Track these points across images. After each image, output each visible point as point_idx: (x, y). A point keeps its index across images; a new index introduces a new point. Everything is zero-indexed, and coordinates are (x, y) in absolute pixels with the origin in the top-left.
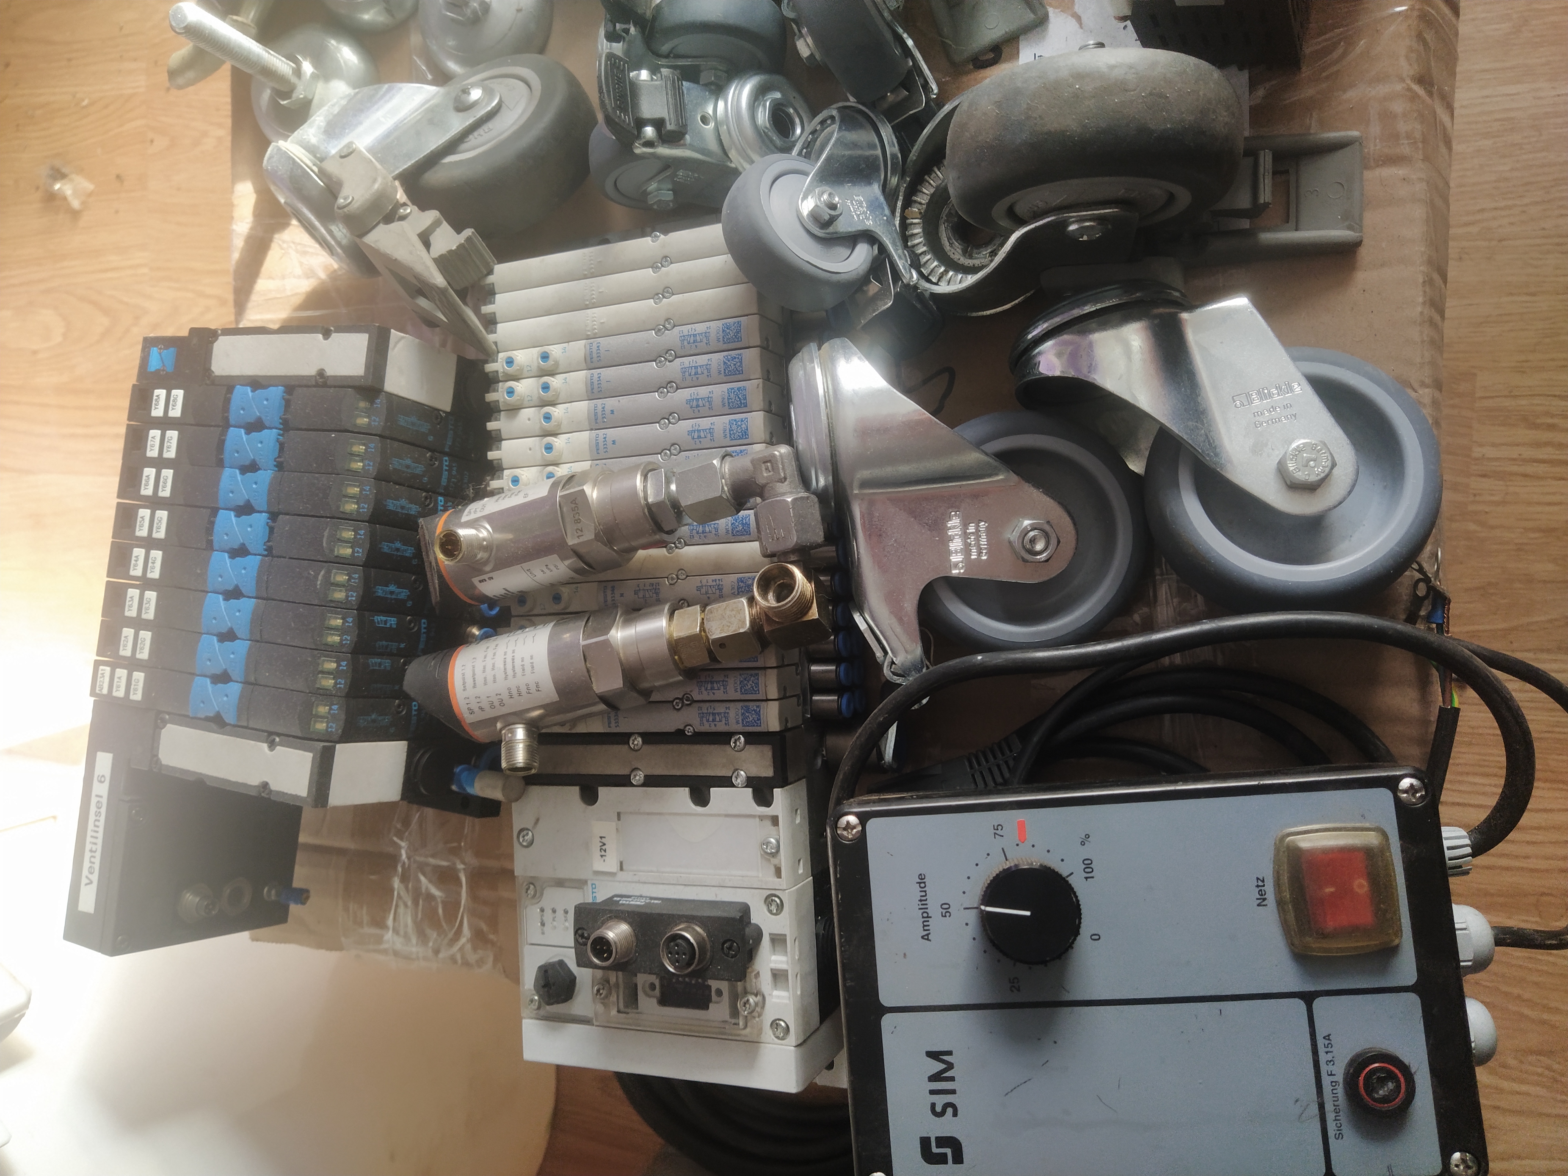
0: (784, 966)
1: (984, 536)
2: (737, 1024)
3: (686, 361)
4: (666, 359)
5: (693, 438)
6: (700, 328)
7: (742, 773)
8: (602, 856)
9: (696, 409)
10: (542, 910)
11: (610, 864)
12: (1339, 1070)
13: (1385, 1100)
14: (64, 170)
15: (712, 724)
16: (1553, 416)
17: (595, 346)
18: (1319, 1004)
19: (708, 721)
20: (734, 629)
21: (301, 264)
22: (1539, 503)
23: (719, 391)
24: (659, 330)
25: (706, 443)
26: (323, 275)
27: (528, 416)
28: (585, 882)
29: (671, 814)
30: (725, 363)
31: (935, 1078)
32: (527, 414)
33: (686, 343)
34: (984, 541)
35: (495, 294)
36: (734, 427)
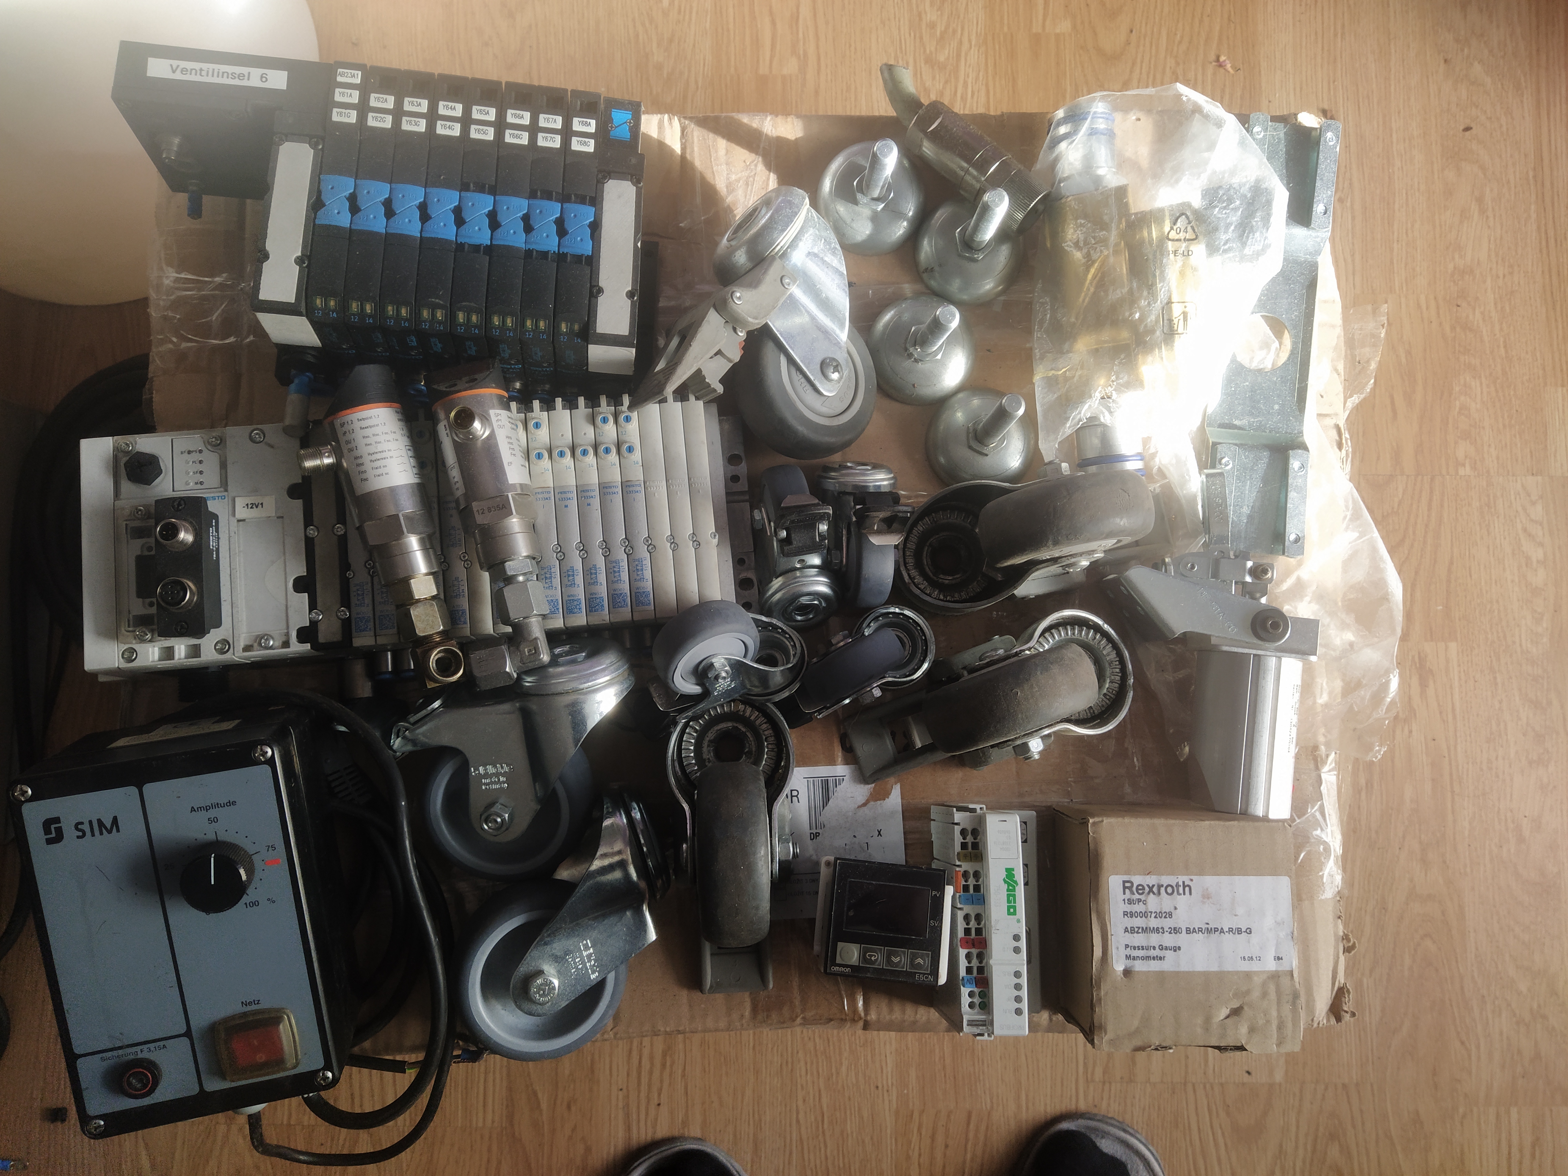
0: (177, 656)
1: (498, 786)
2: (129, 627)
3: (624, 564)
4: (626, 547)
5: (568, 571)
6: (648, 574)
7: (321, 617)
8: (247, 505)
9: (589, 573)
10: (201, 451)
11: (242, 512)
12: (145, 1055)
13: (130, 1084)
15: (355, 593)
16: (671, 1066)
17: (638, 488)
18: (185, 1041)
19: (358, 590)
20: (418, 625)
21: (738, 181)
22: (611, 1062)
23: (602, 590)
24: (647, 541)
25: (565, 580)
26: (729, 200)
27: (588, 433)
28: (226, 491)
29: (285, 562)
30: (621, 594)
31: (100, 823)
32: (590, 431)
33: (636, 563)
34: (494, 787)
35: (681, 402)
36: (576, 603)
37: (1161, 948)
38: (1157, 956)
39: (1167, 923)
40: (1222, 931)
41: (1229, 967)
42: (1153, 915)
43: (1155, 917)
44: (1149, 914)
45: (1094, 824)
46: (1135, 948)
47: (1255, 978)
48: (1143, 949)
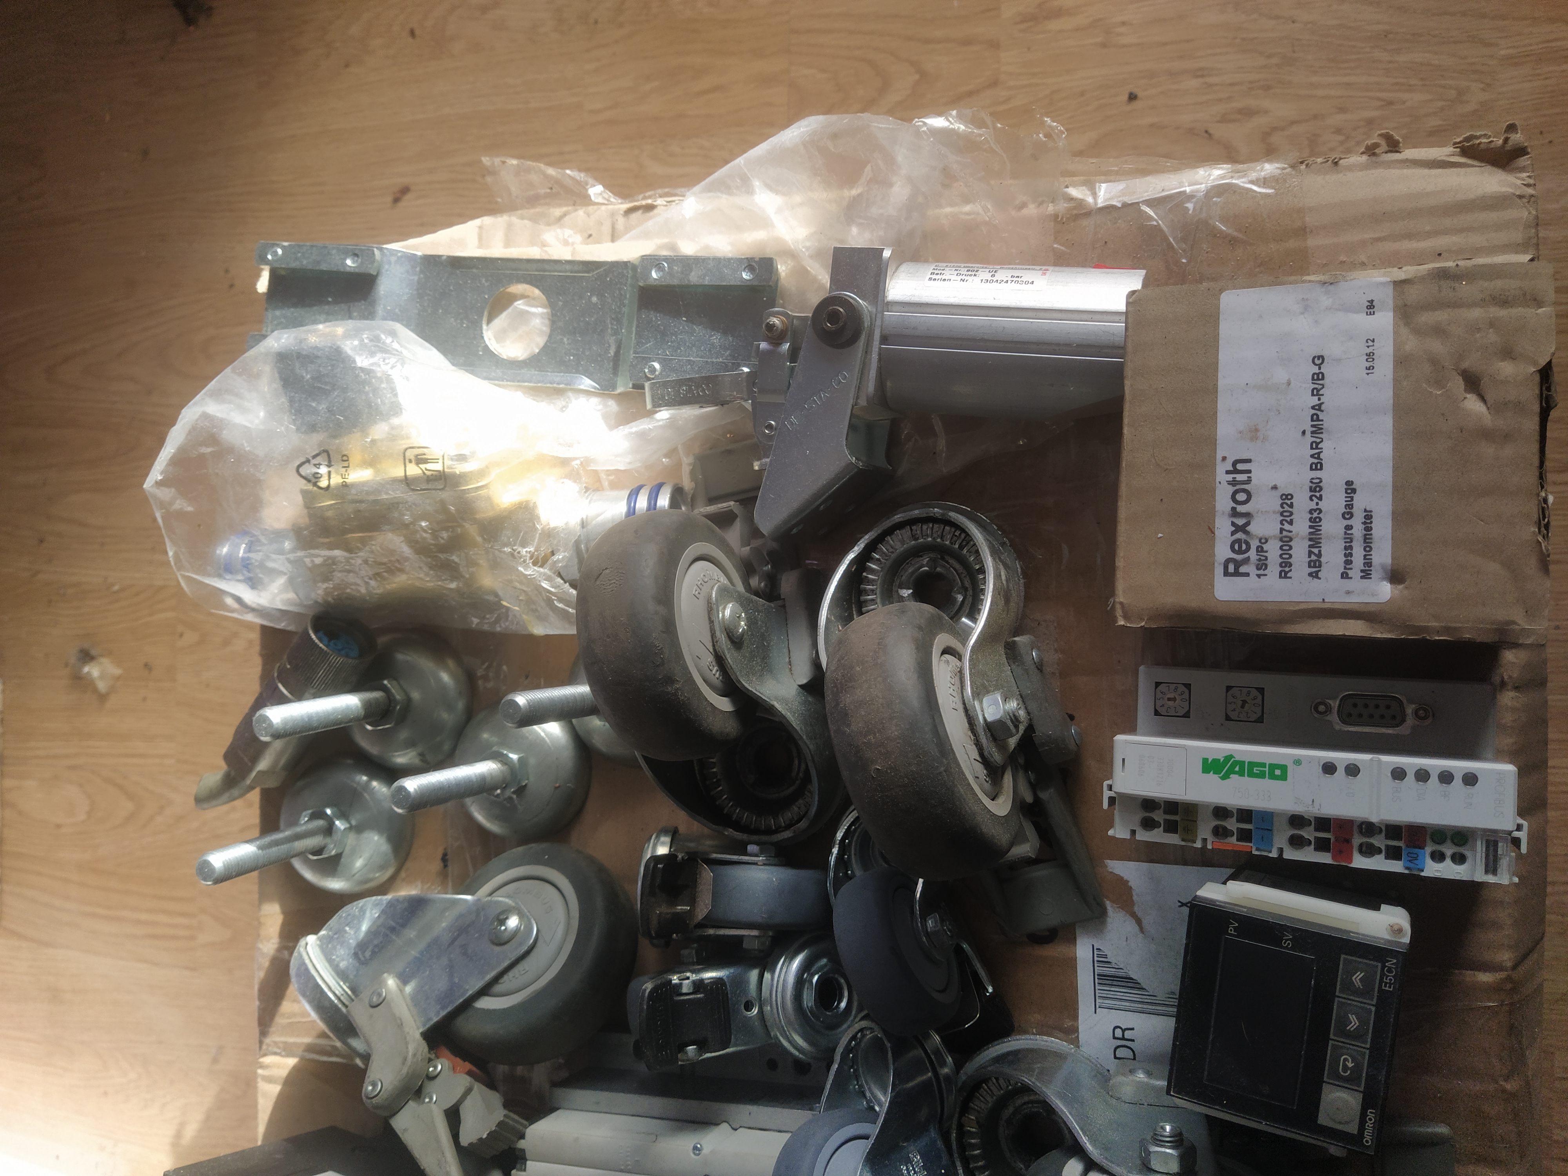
14: (93, 652)
35: (525, 1160)
37: (1348, 514)
38: (1364, 523)
39: (1302, 503)
40: (1318, 407)
41: (1386, 396)
42: (1287, 526)
43: (1291, 523)
44: (1285, 533)
45: (1126, 617)
46: (1348, 562)
47: (1408, 348)
48: (1351, 548)
